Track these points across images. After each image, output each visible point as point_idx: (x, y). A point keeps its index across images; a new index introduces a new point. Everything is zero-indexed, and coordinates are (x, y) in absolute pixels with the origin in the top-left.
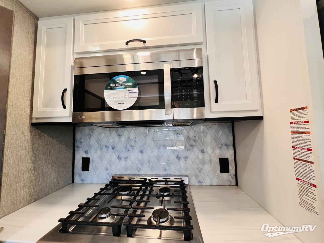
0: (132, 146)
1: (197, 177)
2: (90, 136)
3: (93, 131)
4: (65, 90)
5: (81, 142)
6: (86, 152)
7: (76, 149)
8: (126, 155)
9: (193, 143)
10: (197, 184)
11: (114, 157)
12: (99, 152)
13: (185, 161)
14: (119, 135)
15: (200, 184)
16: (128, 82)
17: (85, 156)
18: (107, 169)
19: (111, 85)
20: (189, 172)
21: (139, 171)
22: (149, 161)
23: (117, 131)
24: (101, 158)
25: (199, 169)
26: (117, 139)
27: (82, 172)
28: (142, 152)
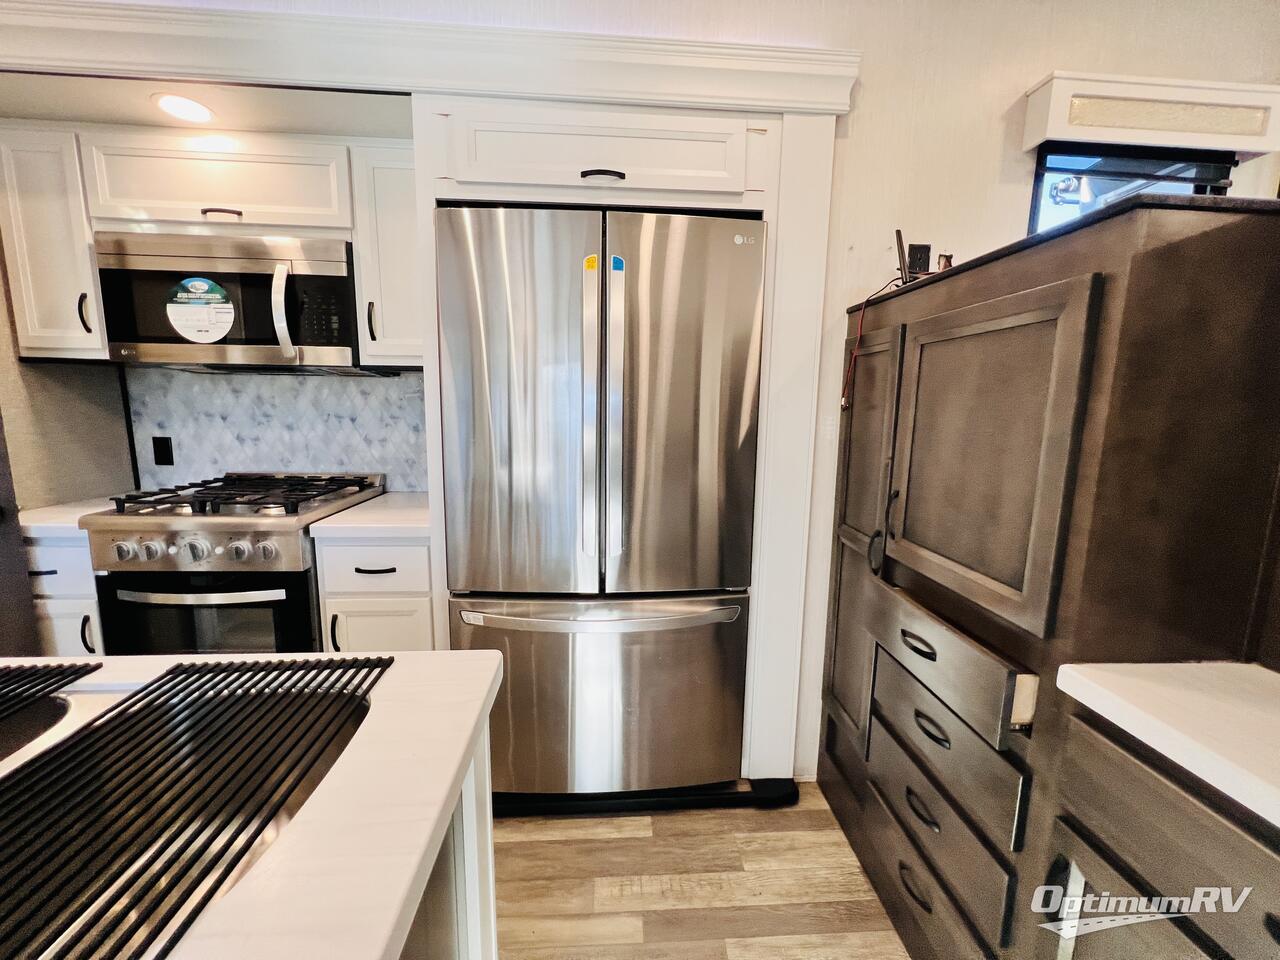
0: (266, 416)
1: (404, 476)
2: (165, 391)
3: (169, 378)
4: (83, 297)
5: (144, 403)
6: (161, 426)
7: (133, 418)
8: (256, 432)
9: (397, 413)
10: (406, 490)
11: (229, 438)
12: (191, 424)
13: (383, 446)
14: (235, 391)
15: (410, 490)
16: (211, 293)
17: (159, 434)
18: (215, 462)
19: (179, 295)
20: (389, 468)
21: (286, 466)
22: (307, 446)
23: (229, 383)
24: (198, 438)
25: (410, 462)
26: (230, 398)
27: (156, 467)
28: (290, 428)
